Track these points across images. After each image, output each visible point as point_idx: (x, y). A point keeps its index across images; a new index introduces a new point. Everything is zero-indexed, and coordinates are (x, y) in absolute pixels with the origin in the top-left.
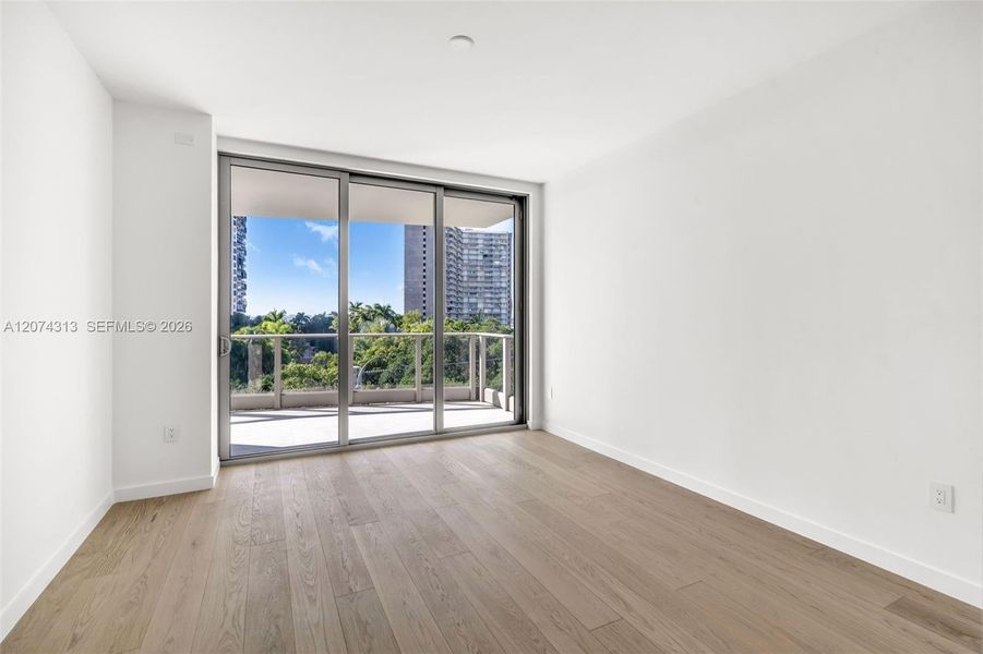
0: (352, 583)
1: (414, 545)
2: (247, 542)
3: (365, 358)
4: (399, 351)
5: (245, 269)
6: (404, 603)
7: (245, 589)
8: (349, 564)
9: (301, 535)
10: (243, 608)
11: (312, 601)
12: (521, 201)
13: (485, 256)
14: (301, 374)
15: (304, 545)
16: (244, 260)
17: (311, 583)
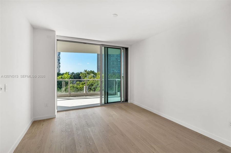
0: (90, 142)
1: (103, 133)
2: (64, 131)
3: (88, 83)
4: (96, 82)
5: (60, 62)
6: (102, 148)
7: (65, 143)
8: (88, 137)
9: (77, 129)
10: (65, 148)
11: (81, 147)
12: (127, 49)
13: (116, 59)
14: (73, 87)
15: (78, 132)
16: (60, 60)
17: (80, 142)
